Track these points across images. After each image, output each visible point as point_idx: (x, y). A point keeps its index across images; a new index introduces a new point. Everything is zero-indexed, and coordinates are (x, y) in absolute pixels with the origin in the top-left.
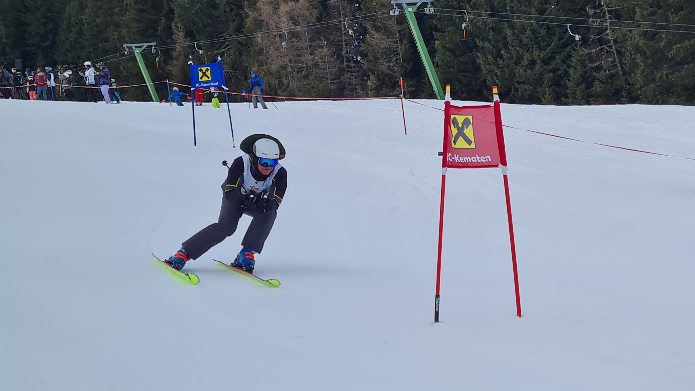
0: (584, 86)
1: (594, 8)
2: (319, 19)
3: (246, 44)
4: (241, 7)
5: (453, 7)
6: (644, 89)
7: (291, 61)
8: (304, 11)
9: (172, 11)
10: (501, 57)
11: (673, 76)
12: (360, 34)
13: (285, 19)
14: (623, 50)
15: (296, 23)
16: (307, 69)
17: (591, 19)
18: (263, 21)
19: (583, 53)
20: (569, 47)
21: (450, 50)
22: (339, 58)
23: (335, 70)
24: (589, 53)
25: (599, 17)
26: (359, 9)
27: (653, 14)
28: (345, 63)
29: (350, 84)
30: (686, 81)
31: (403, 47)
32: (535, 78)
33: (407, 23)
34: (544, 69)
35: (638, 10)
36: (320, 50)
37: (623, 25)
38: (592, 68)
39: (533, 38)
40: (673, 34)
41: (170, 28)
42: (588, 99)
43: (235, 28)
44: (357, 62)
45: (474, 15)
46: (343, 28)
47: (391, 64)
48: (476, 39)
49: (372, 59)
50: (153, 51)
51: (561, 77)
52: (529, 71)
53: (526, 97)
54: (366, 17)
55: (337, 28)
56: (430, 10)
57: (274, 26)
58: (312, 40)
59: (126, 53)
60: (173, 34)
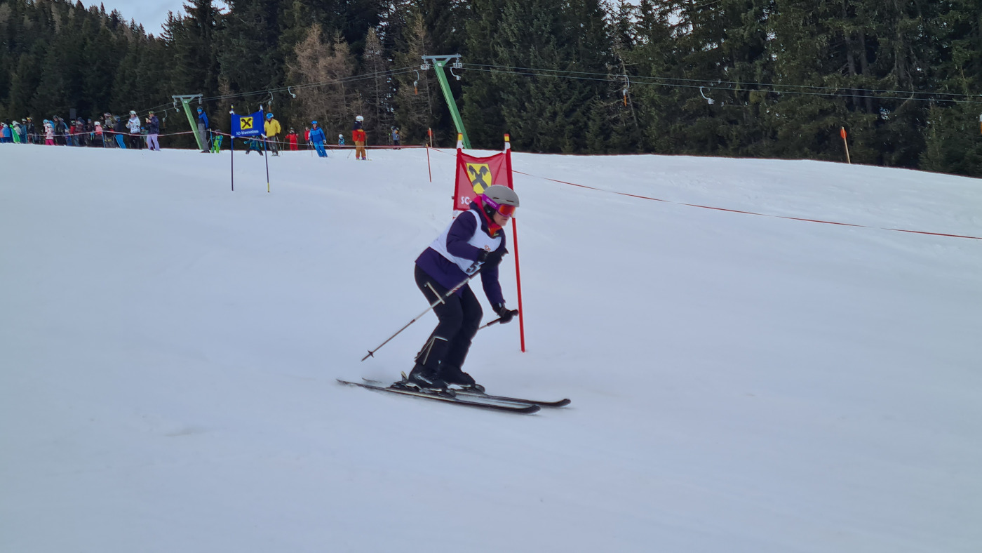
0: (602, 137)
1: (613, 64)
2: (355, 73)
4: (283, 62)
5: (479, 62)
6: (659, 141)
7: (328, 112)
8: (341, 66)
9: (218, 65)
10: (525, 110)
11: (686, 129)
12: (393, 87)
13: (323, 73)
14: (639, 103)
15: (333, 76)
16: (343, 120)
17: (609, 75)
18: (302, 74)
19: (602, 106)
20: (589, 100)
21: (477, 102)
22: (373, 110)
23: (369, 121)
24: (608, 106)
25: (618, 73)
26: (392, 63)
27: (668, 69)
28: (378, 114)
29: (383, 134)
30: (699, 133)
31: (432, 99)
32: (556, 129)
33: (436, 76)
34: (566, 121)
35: (654, 66)
36: (355, 102)
37: (639, 80)
38: (610, 121)
39: (554, 91)
40: (687, 89)
41: (217, 81)
42: (606, 149)
43: (278, 81)
44: (390, 113)
45: (499, 70)
46: (377, 82)
47: (421, 116)
48: (501, 92)
49: (403, 110)
50: (200, 102)
51: (581, 129)
52: (550, 123)
53: (548, 147)
54: (399, 71)
55: (371, 82)
56: (458, 65)
57: (313, 79)
58: (348, 92)
59: (174, 104)
60: (218, 86)
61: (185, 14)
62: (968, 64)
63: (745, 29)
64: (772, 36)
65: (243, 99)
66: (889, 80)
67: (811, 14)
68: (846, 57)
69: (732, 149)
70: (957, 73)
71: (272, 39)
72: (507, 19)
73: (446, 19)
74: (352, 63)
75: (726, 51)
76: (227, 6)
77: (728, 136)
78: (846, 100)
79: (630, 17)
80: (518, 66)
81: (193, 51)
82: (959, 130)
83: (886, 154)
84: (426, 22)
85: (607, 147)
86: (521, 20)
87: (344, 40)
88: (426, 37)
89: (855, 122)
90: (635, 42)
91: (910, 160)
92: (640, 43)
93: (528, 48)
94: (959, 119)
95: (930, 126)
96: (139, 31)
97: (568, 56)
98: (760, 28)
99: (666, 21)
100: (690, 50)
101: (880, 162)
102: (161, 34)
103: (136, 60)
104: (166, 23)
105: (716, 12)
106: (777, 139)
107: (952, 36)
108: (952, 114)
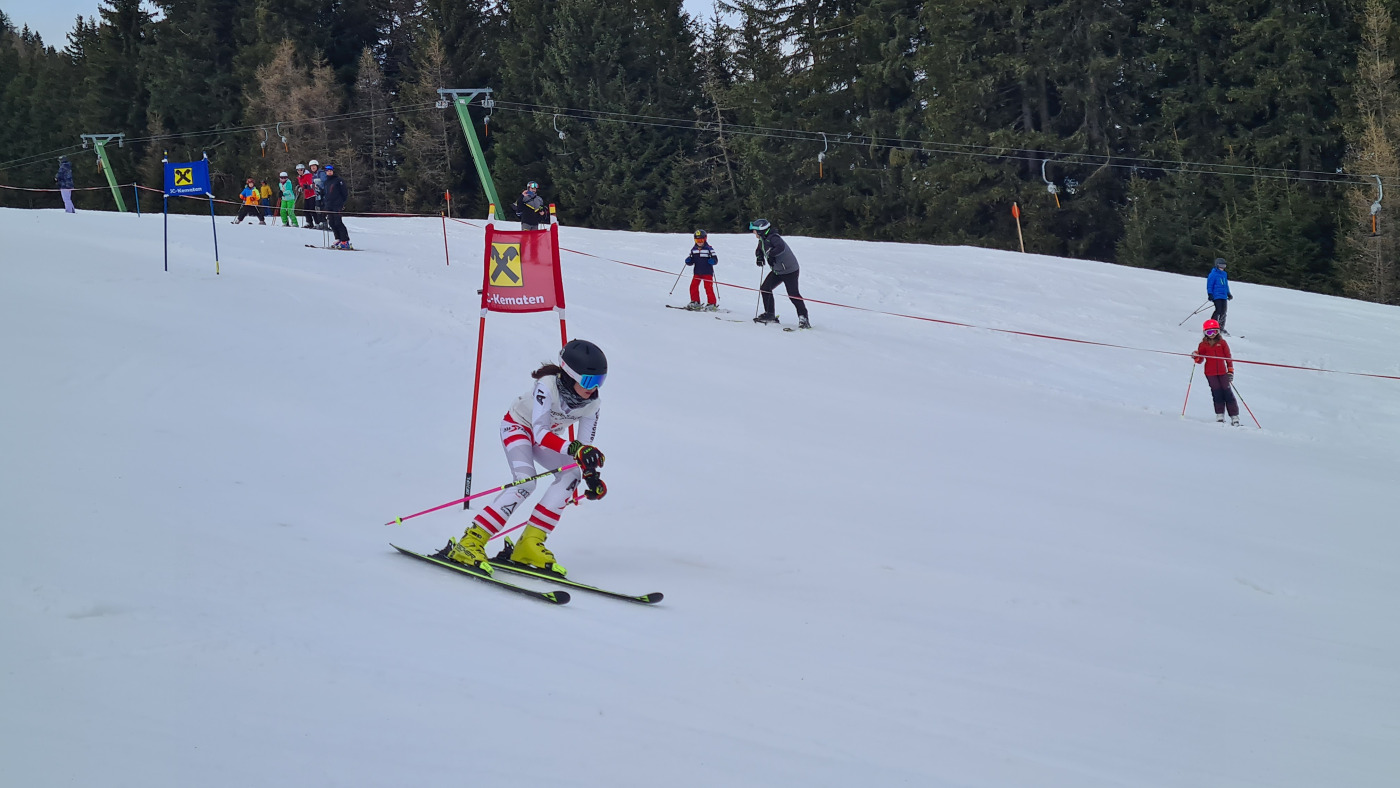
0: (687, 208)
1: (704, 107)
2: (343, 110)
3: (245, 140)
4: (240, 92)
5: (517, 100)
8: (322, 99)
9: (147, 94)
10: (580, 168)
11: (800, 199)
12: (397, 130)
13: (297, 109)
14: (738, 162)
15: (311, 113)
17: (698, 122)
18: (267, 109)
19: (687, 165)
20: (670, 157)
21: (512, 156)
22: (367, 162)
23: (361, 178)
24: (695, 166)
25: (710, 119)
26: (396, 98)
27: (776, 117)
28: (375, 169)
29: (381, 196)
30: (818, 206)
31: (452, 150)
32: (622, 195)
33: (458, 118)
34: (636, 185)
35: (756, 112)
36: (343, 150)
37: (739, 130)
38: (698, 186)
39: (621, 143)
41: (145, 115)
43: (230, 118)
44: (391, 168)
45: (545, 112)
46: (373, 123)
47: (435, 172)
48: (547, 144)
49: (410, 164)
50: (121, 144)
51: (657, 196)
52: (614, 187)
53: (611, 221)
54: (404, 109)
55: (366, 122)
56: (488, 103)
57: (282, 118)
58: (331, 136)
59: (84, 146)
60: (147, 123)
61: (99, 20)
62: (1182, 121)
63: (884, 66)
64: (921, 76)
65: (182, 143)
66: (1075, 140)
67: (974, 47)
68: (1020, 107)
69: (865, 229)
70: (1168, 133)
71: (225, 59)
72: (557, 41)
73: (473, 37)
74: (339, 96)
75: (858, 94)
76: (160, 10)
77: (858, 211)
78: (1018, 165)
79: (727, 43)
80: (571, 108)
81: (112, 74)
82: (1169, 211)
83: (1071, 242)
84: (444, 43)
85: (694, 222)
86: (576, 43)
87: (328, 64)
88: (444, 62)
89: (1030, 196)
90: (734, 78)
91: (1102, 251)
92: (741, 79)
93: (586, 82)
94: (1170, 196)
95: (1131, 204)
96: (34, 42)
97: (641, 94)
98: (905, 64)
99: (777, 51)
100: (809, 91)
101: (1064, 252)
102: (67, 48)
103: (30, 84)
104: (73, 32)
105: (847, 40)
106: (925, 217)
107: (1163, 83)
108: (1159, 190)
